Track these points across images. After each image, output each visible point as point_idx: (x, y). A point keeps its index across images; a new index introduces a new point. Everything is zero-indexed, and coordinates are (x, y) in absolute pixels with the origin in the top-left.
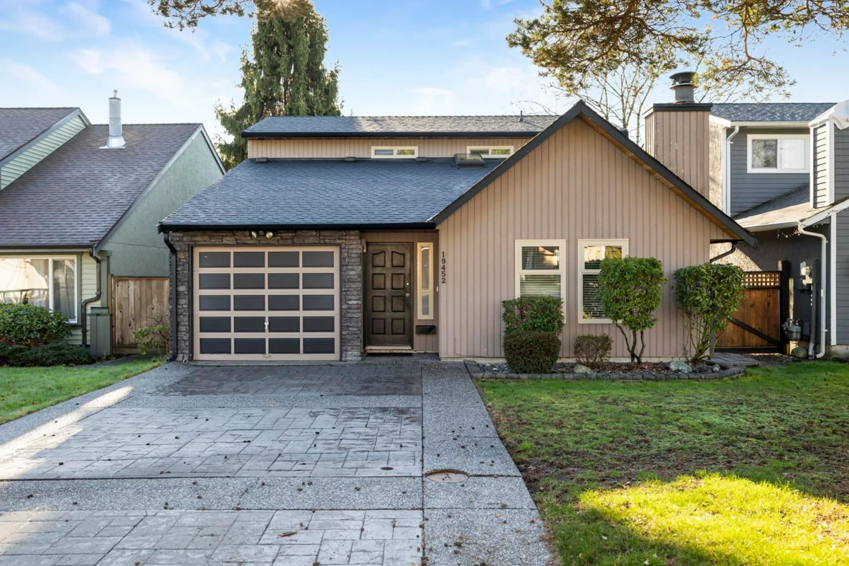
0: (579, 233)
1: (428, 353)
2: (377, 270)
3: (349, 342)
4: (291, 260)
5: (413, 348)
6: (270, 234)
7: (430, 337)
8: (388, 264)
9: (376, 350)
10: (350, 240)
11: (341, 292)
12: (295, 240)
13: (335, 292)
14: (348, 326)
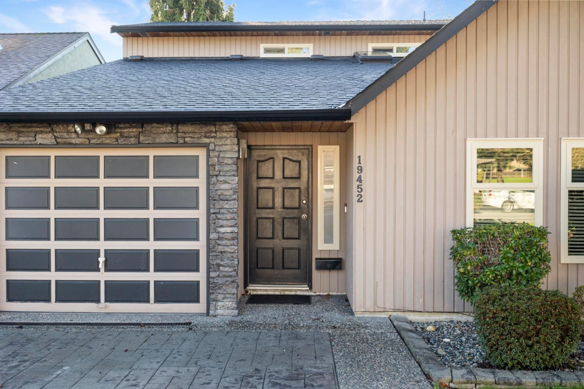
0: (563, 128)
1: (333, 296)
2: (264, 183)
3: (220, 288)
4: (138, 168)
5: (311, 288)
6: (101, 129)
7: (334, 274)
8: (278, 175)
9: (261, 290)
10: (222, 138)
11: (209, 214)
12: (142, 138)
13: (200, 214)
14: (219, 265)
